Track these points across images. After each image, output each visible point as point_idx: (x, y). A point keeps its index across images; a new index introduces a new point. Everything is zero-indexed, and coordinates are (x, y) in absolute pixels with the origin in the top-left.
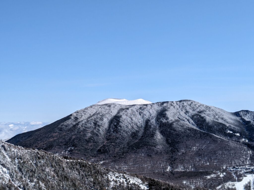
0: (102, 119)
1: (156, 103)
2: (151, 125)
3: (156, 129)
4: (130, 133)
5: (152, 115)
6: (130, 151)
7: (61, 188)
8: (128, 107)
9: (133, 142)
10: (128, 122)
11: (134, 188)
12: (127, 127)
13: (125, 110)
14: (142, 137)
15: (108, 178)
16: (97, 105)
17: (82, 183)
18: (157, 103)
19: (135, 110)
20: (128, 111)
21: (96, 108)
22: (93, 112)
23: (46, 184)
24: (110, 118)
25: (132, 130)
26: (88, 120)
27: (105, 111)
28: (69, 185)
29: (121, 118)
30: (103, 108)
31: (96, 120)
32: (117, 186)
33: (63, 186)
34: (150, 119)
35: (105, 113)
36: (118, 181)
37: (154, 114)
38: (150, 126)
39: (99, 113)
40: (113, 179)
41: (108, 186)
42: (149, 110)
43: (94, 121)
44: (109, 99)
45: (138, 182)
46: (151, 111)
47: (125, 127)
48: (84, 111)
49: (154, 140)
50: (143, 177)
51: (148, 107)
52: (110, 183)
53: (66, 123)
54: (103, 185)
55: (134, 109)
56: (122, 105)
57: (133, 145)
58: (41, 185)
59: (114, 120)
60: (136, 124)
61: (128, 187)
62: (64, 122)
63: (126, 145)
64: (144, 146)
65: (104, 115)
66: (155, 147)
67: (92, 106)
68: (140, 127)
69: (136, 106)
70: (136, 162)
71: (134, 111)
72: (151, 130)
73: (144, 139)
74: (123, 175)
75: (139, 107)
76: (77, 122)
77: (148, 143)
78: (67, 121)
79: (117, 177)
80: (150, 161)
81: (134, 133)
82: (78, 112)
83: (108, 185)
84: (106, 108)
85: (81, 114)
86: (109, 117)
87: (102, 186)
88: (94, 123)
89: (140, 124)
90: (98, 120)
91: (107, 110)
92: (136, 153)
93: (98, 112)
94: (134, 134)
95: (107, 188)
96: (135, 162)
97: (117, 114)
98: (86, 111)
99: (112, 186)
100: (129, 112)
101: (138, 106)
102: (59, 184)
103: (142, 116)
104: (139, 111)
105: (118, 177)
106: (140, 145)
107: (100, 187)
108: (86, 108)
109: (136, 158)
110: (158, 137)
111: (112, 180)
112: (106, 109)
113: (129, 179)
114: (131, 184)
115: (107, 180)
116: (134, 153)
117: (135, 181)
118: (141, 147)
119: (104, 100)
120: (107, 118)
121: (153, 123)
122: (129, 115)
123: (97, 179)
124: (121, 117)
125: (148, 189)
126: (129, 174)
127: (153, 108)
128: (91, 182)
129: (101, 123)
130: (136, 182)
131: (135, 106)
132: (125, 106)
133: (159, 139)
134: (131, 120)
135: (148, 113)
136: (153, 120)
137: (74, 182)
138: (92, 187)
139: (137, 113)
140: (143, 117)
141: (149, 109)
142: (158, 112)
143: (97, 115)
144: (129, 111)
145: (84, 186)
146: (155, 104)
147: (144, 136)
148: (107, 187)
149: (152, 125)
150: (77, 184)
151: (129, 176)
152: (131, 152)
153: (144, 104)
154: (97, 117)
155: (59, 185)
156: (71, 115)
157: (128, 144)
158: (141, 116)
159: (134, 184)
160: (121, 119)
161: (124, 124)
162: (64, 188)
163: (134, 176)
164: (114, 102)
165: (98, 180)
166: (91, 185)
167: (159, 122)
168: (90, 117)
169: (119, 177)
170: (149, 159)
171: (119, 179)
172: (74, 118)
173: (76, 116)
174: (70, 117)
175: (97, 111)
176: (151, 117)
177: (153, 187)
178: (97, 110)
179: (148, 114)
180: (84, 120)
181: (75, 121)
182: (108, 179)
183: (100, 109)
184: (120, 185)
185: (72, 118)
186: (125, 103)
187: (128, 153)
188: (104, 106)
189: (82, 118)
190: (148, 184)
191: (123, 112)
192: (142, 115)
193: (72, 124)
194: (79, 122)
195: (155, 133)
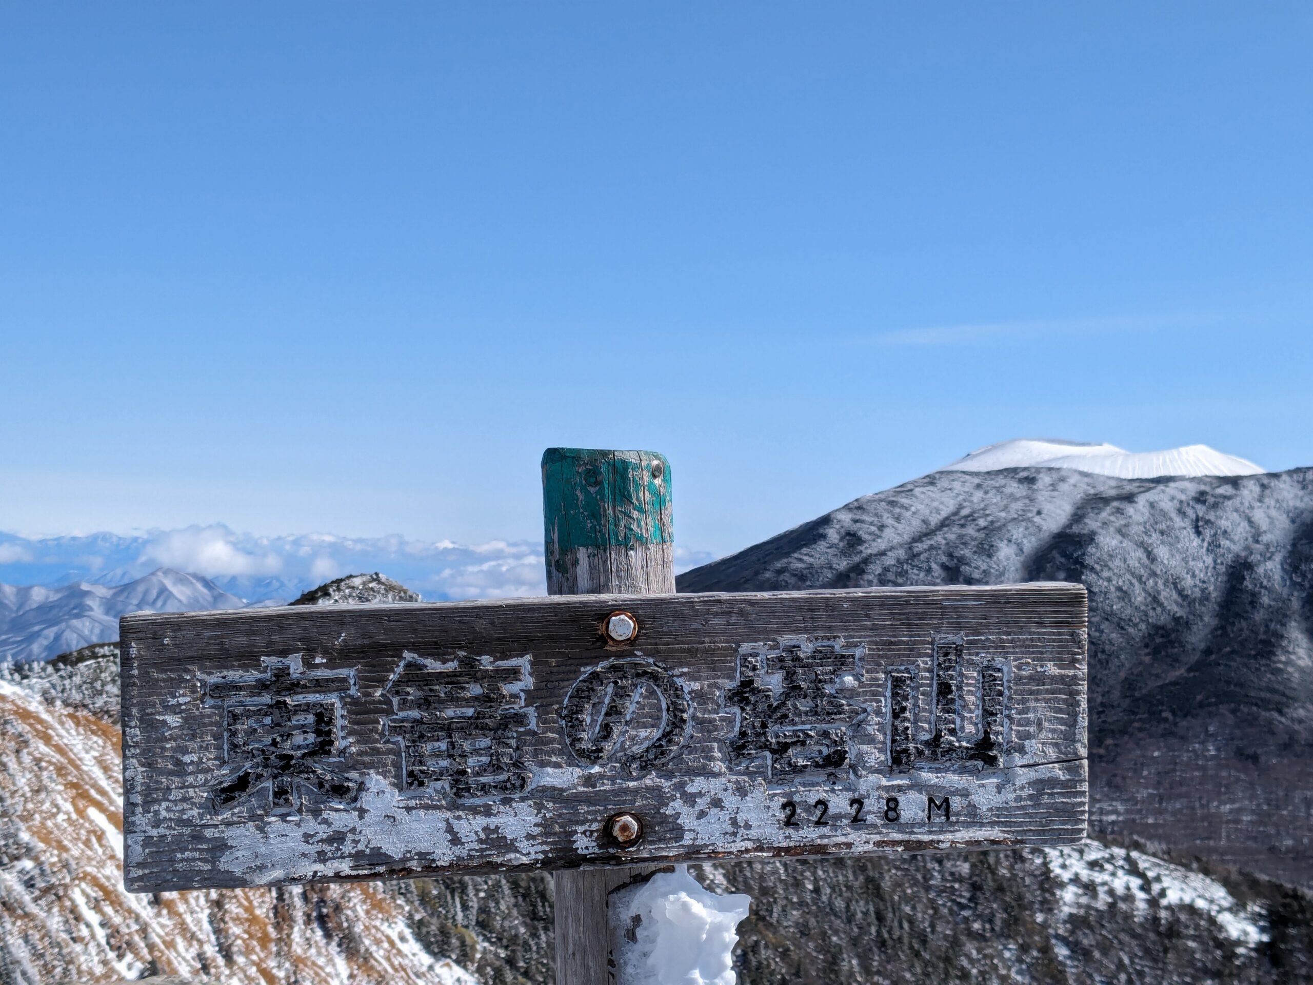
0: (986, 547)
1: (1290, 473)
2: (1260, 593)
3: (1285, 616)
4: (1138, 631)
5: (1265, 538)
6: (1137, 725)
7: (808, 897)
8: (1129, 488)
9: (1157, 676)
10: (1128, 569)
11: (1187, 927)
12: (1124, 595)
13: (1115, 504)
14: (1208, 652)
15: (1045, 864)
16: (964, 472)
17: (915, 883)
18: (1298, 470)
19: (1168, 506)
20: (1130, 510)
21: (957, 485)
22: (938, 511)
23: (735, 873)
24: (1030, 544)
25: (1151, 613)
26: (916, 550)
27: (1006, 508)
28: (846, 886)
29: (1091, 549)
30: (994, 491)
31: (956, 554)
32: (1097, 910)
33: (817, 890)
34: (1254, 558)
35: (1003, 514)
36: (1104, 884)
37: (1277, 532)
38: (1254, 595)
39: (971, 515)
40: (1077, 875)
41: (1049, 906)
42: (1251, 507)
43: (944, 559)
44: (1024, 443)
45: (1212, 901)
46: (1259, 515)
47: (1114, 594)
48: (892, 503)
49: (1277, 672)
50: (1235, 877)
51: (1245, 492)
52: (1058, 892)
53: (800, 560)
54: (1020, 898)
55: (1164, 498)
56: (1098, 475)
57: (1159, 697)
58: (711, 877)
59: (1055, 553)
60: (1175, 584)
61: (1156, 920)
62: (787, 555)
63: (1116, 695)
64: (1216, 704)
65: (1000, 528)
66: (1280, 712)
67: (935, 478)
68: (1194, 600)
69: (1177, 484)
70: (1171, 788)
71: (1164, 513)
72: (1259, 616)
73: (1219, 664)
74: (1128, 855)
75: (1192, 489)
76: (857, 559)
77: (1241, 685)
78: (805, 550)
79: (1094, 865)
80: (1252, 785)
81: (1161, 632)
82: (859, 508)
83: (1044, 902)
84: (1008, 490)
85: (876, 515)
86: (1025, 541)
87: (1014, 904)
88: (944, 567)
89: (1195, 586)
90: (967, 552)
91: (1017, 499)
92: (1173, 741)
93: (965, 512)
94: (1162, 636)
95: (1040, 918)
96: (1167, 786)
97: (1070, 526)
98: (904, 501)
99: (1066, 910)
100: (1137, 518)
101: (1187, 485)
102: (795, 878)
103: (1208, 539)
104: (1191, 513)
105: (1102, 867)
106: (1195, 698)
107: (1005, 910)
108: (902, 486)
109: (1171, 767)
110: (1300, 658)
111: (1071, 880)
112: (1012, 495)
113: (1158, 879)
114: (1169, 908)
115: (1042, 874)
116: (1163, 735)
117: (1194, 894)
118: (1201, 705)
119: (995, 447)
120: (1015, 547)
121: (1269, 578)
122: (1135, 530)
123: (989, 867)
124: (1092, 540)
125: (1265, 938)
126: (1160, 855)
127: (1273, 503)
128: (960, 879)
129: (984, 567)
130: (1199, 896)
131: (1172, 485)
132: (1113, 483)
133: (1302, 670)
134: (1145, 560)
135: (1244, 524)
136: (1269, 565)
137: (871, 874)
138: (962, 907)
139: (1178, 521)
140: (1213, 546)
141: (1247, 504)
142: (1298, 520)
143: (963, 526)
144: (1138, 512)
145: (925, 900)
146: (1285, 477)
147: (1220, 650)
148: (1041, 911)
149: (1263, 591)
150: (886, 884)
151: (1159, 865)
152: (1145, 729)
153: (1222, 475)
154: (961, 536)
155: (798, 884)
156: (826, 520)
157: (1129, 685)
158: (1203, 540)
159: (1191, 909)
160: (1092, 554)
161: (1109, 580)
162: (824, 898)
163: (1188, 867)
164: (1050, 461)
165: (993, 872)
166: (961, 896)
167: (1304, 576)
168: (926, 535)
169: (1108, 866)
170: (1243, 776)
171: (1105, 877)
172: (842, 539)
173: (854, 527)
174: (821, 531)
175: (961, 507)
176: (1260, 547)
177: (1292, 931)
178: (961, 498)
179: (1241, 531)
180: (892, 548)
181: (844, 553)
182: (1049, 871)
183: (978, 495)
184: (1112, 906)
185: (833, 534)
186: (1108, 463)
187: (1126, 738)
188: (1001, 481)
189: (880, 537)
190: (1264, 912)
191: (1104, 515)
192: (1208, 533)
193: (831, 568)
194: (866, 561)
195: (1282, 636)
